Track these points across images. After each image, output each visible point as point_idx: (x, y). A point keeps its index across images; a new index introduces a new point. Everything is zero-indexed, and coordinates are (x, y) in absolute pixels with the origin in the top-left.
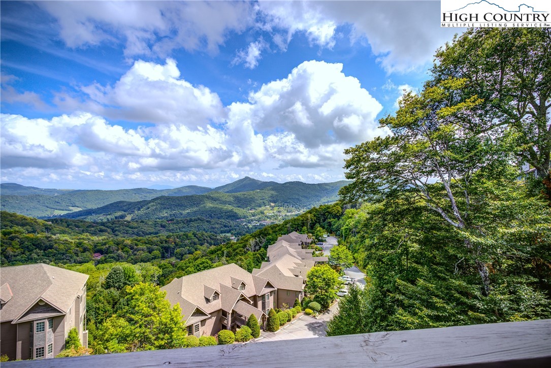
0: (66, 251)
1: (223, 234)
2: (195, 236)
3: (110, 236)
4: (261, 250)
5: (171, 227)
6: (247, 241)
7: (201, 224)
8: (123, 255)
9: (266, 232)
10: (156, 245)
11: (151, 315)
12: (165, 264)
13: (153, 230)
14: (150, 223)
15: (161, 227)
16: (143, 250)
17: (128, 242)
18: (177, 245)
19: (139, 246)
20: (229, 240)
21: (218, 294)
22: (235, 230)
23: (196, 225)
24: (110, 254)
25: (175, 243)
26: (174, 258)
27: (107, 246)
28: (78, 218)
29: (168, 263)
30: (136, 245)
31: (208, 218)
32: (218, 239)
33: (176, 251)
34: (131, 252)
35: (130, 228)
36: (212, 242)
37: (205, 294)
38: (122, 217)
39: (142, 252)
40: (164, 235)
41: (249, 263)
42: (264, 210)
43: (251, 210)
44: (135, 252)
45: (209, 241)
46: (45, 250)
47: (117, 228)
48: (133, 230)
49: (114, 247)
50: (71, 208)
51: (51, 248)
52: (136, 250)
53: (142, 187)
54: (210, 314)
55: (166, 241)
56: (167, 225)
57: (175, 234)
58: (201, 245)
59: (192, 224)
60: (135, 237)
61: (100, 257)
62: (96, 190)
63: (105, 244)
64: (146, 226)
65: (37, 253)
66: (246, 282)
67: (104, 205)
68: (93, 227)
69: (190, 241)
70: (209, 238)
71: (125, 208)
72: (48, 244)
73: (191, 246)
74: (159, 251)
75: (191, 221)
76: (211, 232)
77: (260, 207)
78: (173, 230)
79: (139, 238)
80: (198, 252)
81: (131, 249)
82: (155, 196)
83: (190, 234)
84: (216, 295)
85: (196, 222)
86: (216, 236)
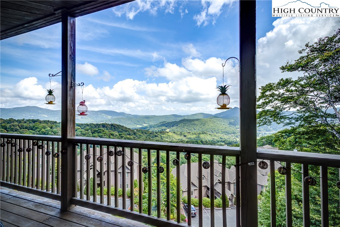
1: (220, 143)
2: (202, 143)
7: (206, 136)
13: (179, 138)
14: (178, 134)
15: (184, 136)
22: (227, 141)
23: (203, 136)
31: (210, 133)
35: (168, 136)
37: (197, 175)
38: (165, 129)
43: (238, 129)
48: (170, 137)
56: (187, 135)
67: (157, 123)
68: (152, 134)
71: (166, 125)
75: (200, 134)
76: (212, 141)
78: (190, 138)
82: (181, 119)
83: (199, 142)
84: (204, 177)
85: (203, 134)
86: (215, 144)
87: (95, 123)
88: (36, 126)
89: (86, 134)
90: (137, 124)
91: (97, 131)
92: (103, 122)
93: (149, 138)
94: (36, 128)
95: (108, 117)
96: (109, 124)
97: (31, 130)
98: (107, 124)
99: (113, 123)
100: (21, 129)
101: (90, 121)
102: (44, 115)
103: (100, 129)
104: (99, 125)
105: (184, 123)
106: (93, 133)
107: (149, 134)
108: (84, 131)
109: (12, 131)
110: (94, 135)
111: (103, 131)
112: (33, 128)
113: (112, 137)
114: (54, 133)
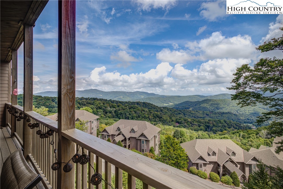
0: (166, 120)
1: (246, 124)
2: (225, 122)
3: (183, 116)
5: (212, 115)
6: (260, 130)
7: (230, 116)
8: (187, 126)
10: (203, 124)
13: (202, 116)
14: (201, 112)
15: (206, 115)
16: (196, 125)
17: (190, 120)
18: (214, 125)
19: (194, 123)
20: (250, 128)
21: (216, 154)
23: (227, 116)
24: (181, 124)
25: (213, 124)
26: (212, 132)
27: (181, 120)
28: (171, 107)
30: (193, 122)
32: (241, 127)
33: (213, 129)
34: (190, 125)
35: (191, 114)
36: (237, 127)
37: (208, 151)
38: (188, 108)
40: (207, 119)
41: (259, 145)
44: (192, 125)
45: (235, 126)
46: (160, 118)
47: (186, 113)
48: (193, 115)
49: (183, 121)
50: (169, 103)
51: (162, 118)
52: (193, 124)
54: (209, 162)
55: (208, 123)
56: (210, 114)
57: (213, 119)
58: (229, 128)
59: (224, 115)
60: (193, 118)
61: (178, 125)
62: (178, 96)
64: (199, 113)
65: (157, 119)
67: (181, 102)
68: (176, 111)
69: (222, 125)
70: (234, 125)
71: (189, 104)
72: (161, 116)
73: (223, 128)
74: (204, 127)
75: (223, 113)
76: (237, 121)
78: (213, 117)
79: (195, 119)
80: (226, 132)
81: (191, 123)
82: (203, 99)
83: (222, 121)
84: (214, 154)
85: (227, 114)
86: (240, 124)
87: (132, 101)
90: (164, 102)
91: (133, 107)
92: (138, 100)
93: (174, 115)
95: (141, 96)
96: (141, 102)
97: (92, 105)
99: (145, 102)
100: (87, 104)
101: (128, 100)
102: (100, 95)
103: (135, 106)
104: (135, 102)
105: (207, 103)
107: (173, 112)
108: (124, 107)
109: (83, 105)
110: (131, 110)
111: (137, 107)
112: (94, 104)
113: (143, 112)
114: (105, 108)
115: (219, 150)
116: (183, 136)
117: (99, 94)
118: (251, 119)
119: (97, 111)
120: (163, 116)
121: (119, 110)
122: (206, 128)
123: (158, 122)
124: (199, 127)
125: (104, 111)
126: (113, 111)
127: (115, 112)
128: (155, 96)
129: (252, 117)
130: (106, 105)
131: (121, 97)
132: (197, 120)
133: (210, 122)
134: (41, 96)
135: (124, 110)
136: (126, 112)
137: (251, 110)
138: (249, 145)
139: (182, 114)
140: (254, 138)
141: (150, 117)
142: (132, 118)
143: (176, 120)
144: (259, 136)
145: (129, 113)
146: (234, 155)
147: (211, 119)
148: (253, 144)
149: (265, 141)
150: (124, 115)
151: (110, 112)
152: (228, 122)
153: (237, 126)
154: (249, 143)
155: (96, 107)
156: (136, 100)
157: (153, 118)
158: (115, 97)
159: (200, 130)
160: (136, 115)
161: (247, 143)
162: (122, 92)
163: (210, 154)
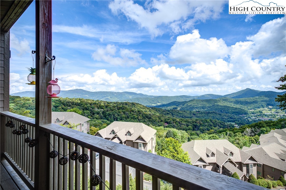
0: (155, 120)
1: (230, 123)
2: (211, 121)
3: (171, 116)
4: (256, 136)
5: (198, 115)
6: (245, 129)
7: (215, 115)
8: (176, 125)
9: (260, 125)
10: (191, 123)
11: (174, 153)
12: (194, 133)
13: (189, 116)
14: (188, 112)
15: (193, 115)
16: (184, 125)
17: (178, 120)
18: (201, 125)
19: (183, 123)
20: (233, 127)
21: (214, 154)
22: (238, 121)
23: (212, 116)
24: (170, 124)
25: (200, 123)
26: (199, 131)
27: (170, 120)
28: (160, 108)
29: (195, 133)
30: (181, 122)
31: (220, 112)
32: (225, 125)
33: (200, 128)
34: (179, 124)
35: (179, 113)
36: (222, 126)
37: (206, 152)
38: (176, 108)
39: (183, 125)
40: (194, 119)
41: (245, 143)
42: (262, 110)
43: (251, 109)
44: (181, 125)
45: (220, 125)
46: (149, 119)
47: (174, 113)
48: (180, 115)
49: (172, 121)
50: (157, 103)
51: (151, 119)
52: (181, 124)
53: (185, 95)
54: (208, 163)
55: (195, 122)
56: (196, 114)
57: (200, 119)
58: (215, 127)
59: (210, 115)
60: (181, 118)
61: (167, 125)
62: (166, 96)
63: (169, 120)
64: (186, 113)
65: (147, 120)
66: (233, 152)
67: (169, 103)
68: (165, 112)
69: (208, 124)
70: (219, 124)
71: (177, 104)
72: (150, 116)
73: (209, 127)
74: (192, 126)
75: (209, 113)
76: (221, 120)
77: (259, 108)
78: (199, 117)
79: (183, 119)
80: (212, 130)
81: (179, 123)
82: (190, 99)
83: (208, 120)
84: (213, 154)
85: (212, 114)
86: (224, 123)
87: (120, 102)
88: (81, 103)
89: (114, 110)
90: (152, 103)
91: (121, 108)
92: (126, 101)
93: (162, 115)
94: (81, 105)
95: (129, 97)
96: (130, 103)
97: (78, 106)
98: (129, 102)
99: (133, 102)
100: (72, 105)
101: (116, 100)
102: (86, 96)
103: (124, 107)
104: (123, 103)
105: (194, 103)
106: (118, 109)
107: (162, 112)
108: (112, 107)
109: (68, 106)
110: (119, 111)
111: (126, 108)
112: (80, 105)
113: (132, 113)
114: (93, 109)
115: (217, 150)
116: (176, 137)
117: (85, 94)
118: (234, 117)
119: (84, 112)
120: (152, 117)
121: (107, 111)
122: (194, 128)
123: (147, 123)
124: (187, 126)
125: (91, 112)
126: (101, 112)
127: (103, 113)
128: (143, 96)
129: (234, 116)
130: (94, 106)
131: (109, 97)
132: (185, 119)
133: (198, 122)
134: (20, 97)
135: (112, 110)
136: (114, 113)
137: (233, 110)
138: (236, 143)
139: (171, 114)
140: (240, 136)
141: (139, 118)
142: (120, 119)
143: (165, 120)
144: (244, 134)
145: (118, 114)
146: (232, 156)
147: (198, 119)
148: (240, 142)
149: (249, 138)
150: (113, 115)
151: (98, 113)
152: (214, 121)
153: (222, 124)
154: (236, 141)
155: (82, 109)
156: (125, 101)
157: (142, 118)
158: (103, 97)
159: (188, 129)
160: (125, 116)
161: (234, 141)
162: (109, 93)
163: (209, 155)
